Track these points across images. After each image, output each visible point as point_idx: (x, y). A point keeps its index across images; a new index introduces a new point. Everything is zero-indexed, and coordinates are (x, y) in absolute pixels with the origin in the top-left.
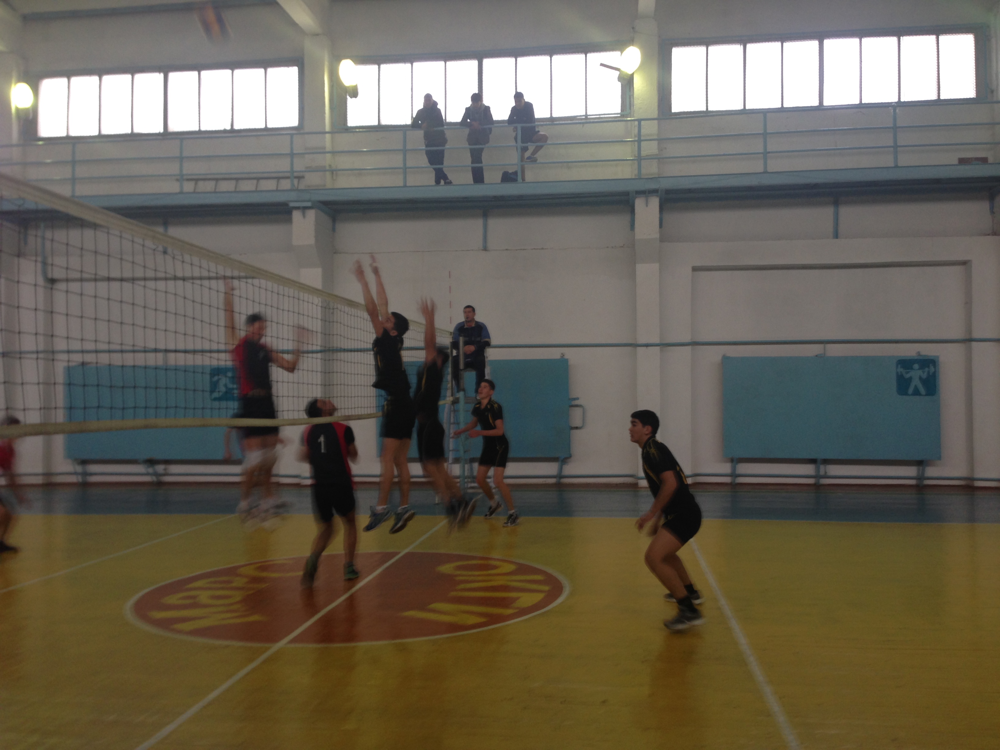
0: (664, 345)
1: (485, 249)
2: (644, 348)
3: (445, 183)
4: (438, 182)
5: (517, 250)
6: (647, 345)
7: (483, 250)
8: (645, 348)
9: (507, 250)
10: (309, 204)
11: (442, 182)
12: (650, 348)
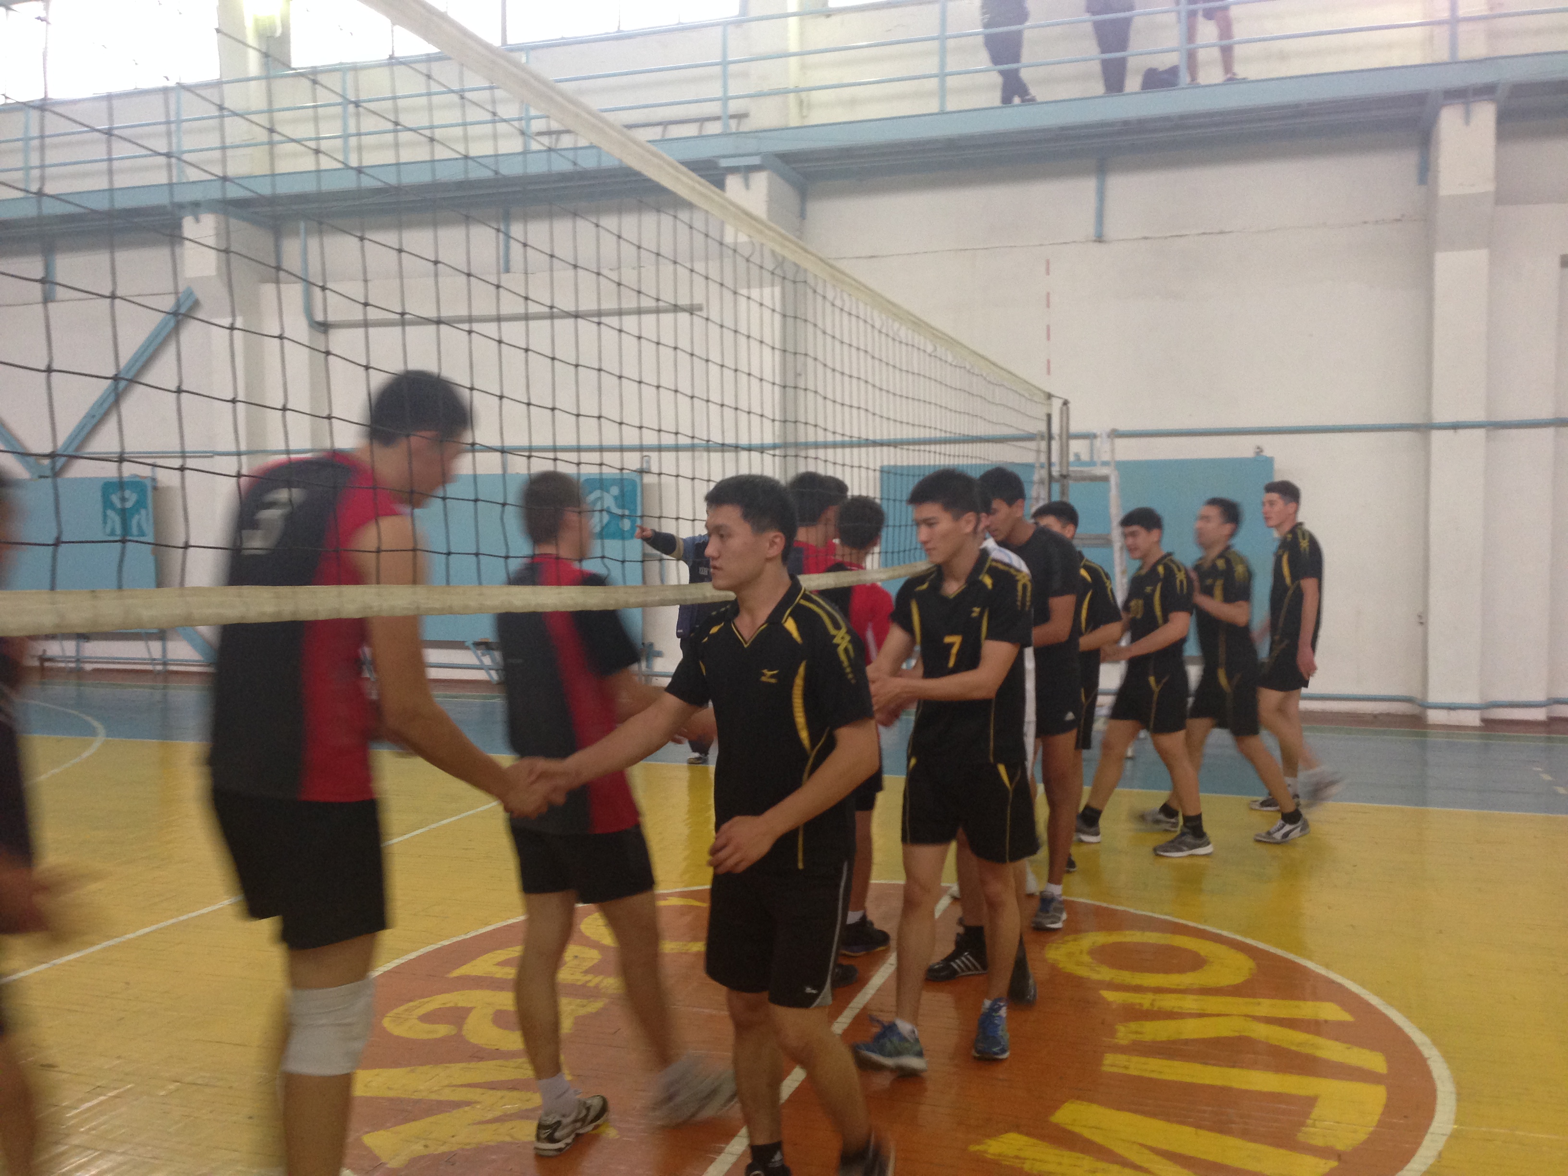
0: (1494, 426)
1: (1100, 239)
2: (1450, 433)
3: (1023, 101)
4: (1007, 100)
5: (1166, 238)
6: (1455, 427)
7: (1095, 241)
8: (1452, 431)
9: (1146, 238)
10: (756, 161)
11: (1017, 100)
12: (1461, 432)
